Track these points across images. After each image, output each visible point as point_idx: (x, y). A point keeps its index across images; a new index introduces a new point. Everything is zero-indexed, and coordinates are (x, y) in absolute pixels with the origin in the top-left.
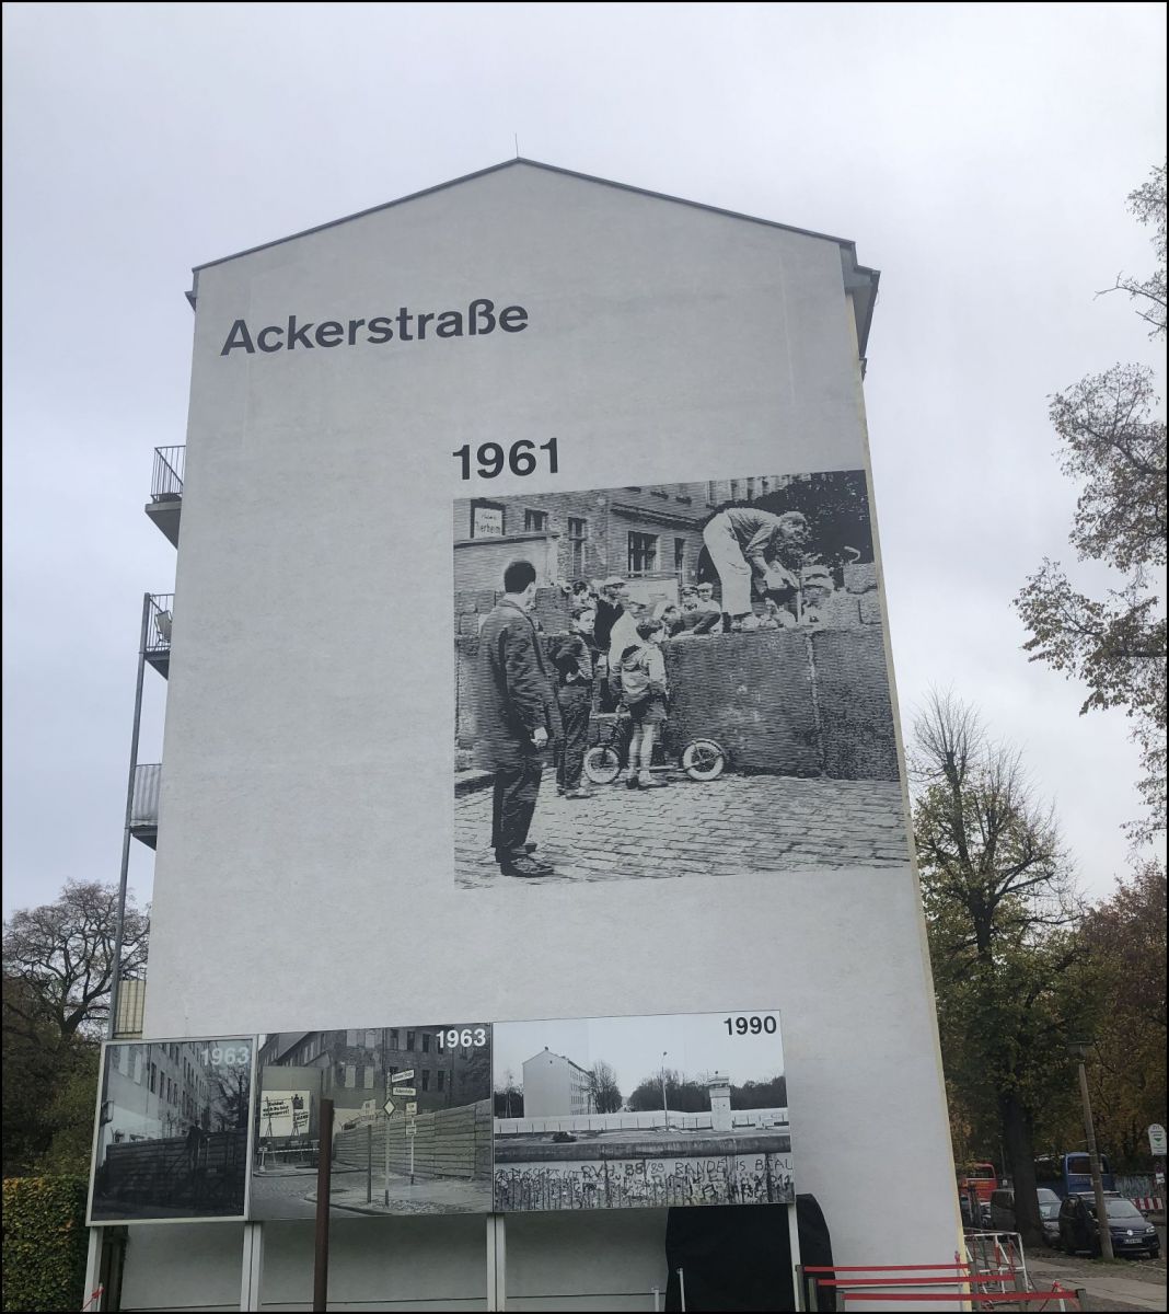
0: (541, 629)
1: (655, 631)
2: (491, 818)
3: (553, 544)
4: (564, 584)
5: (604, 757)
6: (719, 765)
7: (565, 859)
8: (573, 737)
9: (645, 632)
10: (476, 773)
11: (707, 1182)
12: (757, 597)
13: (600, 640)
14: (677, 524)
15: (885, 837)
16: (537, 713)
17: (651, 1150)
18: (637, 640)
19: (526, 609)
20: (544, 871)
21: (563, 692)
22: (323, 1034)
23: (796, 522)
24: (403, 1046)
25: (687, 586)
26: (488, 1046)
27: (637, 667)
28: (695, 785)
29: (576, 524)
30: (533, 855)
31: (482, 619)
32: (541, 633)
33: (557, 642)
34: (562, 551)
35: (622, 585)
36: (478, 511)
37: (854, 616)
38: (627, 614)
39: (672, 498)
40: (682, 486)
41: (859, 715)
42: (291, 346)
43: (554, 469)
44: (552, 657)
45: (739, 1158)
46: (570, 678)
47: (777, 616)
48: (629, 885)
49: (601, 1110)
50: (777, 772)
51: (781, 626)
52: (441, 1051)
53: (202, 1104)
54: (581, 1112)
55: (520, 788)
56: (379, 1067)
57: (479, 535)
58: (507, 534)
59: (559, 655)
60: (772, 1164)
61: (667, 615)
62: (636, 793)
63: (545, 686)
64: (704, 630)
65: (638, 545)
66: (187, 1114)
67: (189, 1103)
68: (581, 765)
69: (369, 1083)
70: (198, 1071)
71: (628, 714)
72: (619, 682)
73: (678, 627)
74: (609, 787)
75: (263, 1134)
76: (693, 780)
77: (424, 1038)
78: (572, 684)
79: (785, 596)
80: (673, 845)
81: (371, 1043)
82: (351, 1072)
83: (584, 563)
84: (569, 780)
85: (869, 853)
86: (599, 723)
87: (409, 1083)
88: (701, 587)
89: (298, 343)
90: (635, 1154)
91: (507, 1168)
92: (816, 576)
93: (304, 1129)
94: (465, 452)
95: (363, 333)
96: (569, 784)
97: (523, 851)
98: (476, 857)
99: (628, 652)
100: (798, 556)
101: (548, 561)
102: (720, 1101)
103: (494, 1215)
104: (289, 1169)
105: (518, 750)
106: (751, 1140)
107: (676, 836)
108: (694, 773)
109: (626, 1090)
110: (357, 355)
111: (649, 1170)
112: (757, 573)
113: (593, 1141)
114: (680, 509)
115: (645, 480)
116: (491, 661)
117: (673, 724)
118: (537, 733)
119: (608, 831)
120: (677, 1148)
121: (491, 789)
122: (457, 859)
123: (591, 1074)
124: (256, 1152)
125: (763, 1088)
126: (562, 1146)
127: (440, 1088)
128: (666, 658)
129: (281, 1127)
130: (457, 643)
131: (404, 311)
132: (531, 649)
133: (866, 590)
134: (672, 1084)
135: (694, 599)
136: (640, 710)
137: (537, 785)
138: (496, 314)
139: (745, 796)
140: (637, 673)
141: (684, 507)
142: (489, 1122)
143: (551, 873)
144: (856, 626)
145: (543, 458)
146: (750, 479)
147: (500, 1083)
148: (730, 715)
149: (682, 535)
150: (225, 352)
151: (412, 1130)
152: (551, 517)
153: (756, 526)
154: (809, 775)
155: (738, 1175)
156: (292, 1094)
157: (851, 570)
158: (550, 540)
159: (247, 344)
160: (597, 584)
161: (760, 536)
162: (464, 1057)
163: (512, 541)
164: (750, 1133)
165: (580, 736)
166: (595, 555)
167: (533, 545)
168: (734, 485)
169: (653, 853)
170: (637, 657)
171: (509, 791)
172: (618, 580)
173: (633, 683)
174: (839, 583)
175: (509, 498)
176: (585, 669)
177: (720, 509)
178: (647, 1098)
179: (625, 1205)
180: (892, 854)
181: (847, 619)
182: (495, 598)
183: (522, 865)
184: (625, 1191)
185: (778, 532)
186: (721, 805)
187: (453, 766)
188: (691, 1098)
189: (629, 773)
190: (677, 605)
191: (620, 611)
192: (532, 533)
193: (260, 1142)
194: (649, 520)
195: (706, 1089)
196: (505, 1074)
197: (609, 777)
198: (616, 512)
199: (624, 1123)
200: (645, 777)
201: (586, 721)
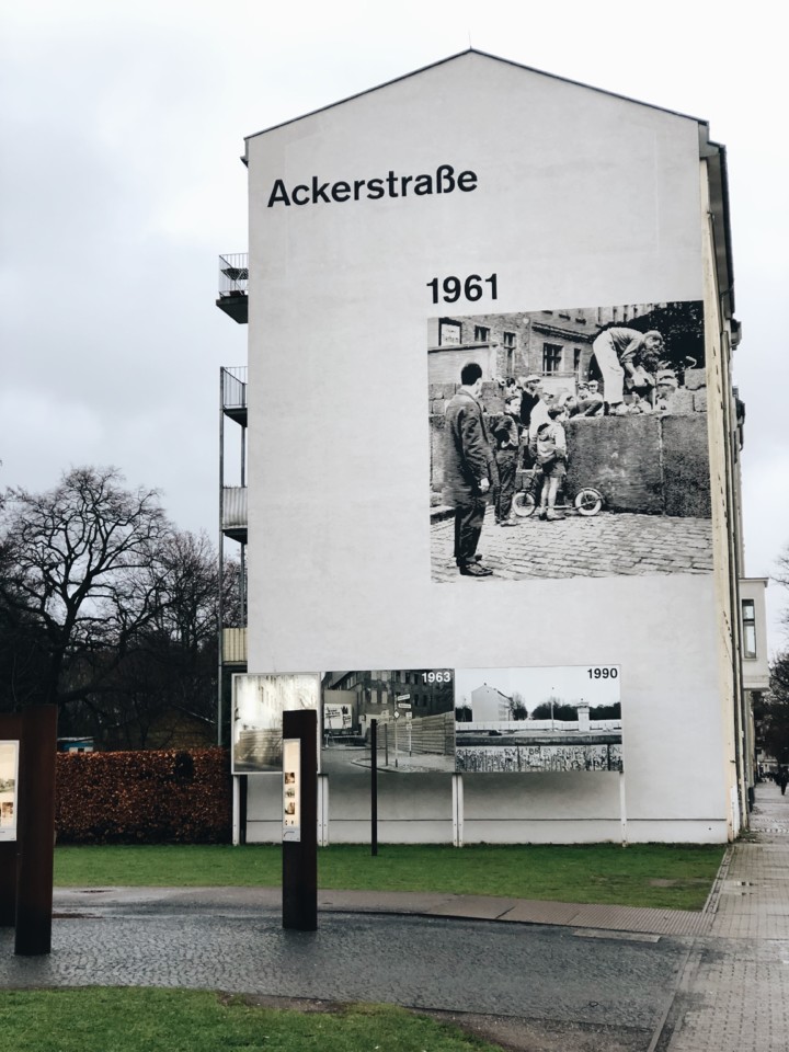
0: (485, 411)
1: (559, 413)
2: (453, 538)
3: (494, 351)
5: (525, 499)
6: (598, 506)
7: (500, 566)
8: (505, 485)
9: (553, 414)
10: (443, 508)
11: (574, 759)
12: (627, 391)
13: (524, 419)
14: (577, 339)
15: (700, 555)
16: (482, 468)
17: (544, 741)
18: (548, 420)
19: (476, 396)
20: (487, 573)
21: (500, 455)
22: (357, 672)
23: (655, 339)
24: (403, 680)
25: (581, 383)
26: (452, 682)
27: (547, 439)
28: (583, 519)
29: (509, 336)
30: (479, 562)
31: (447, 403)
32: (485, 414)
33: (495, 421)
34: (500, 356)
35: (538, 381)
36: (444, 326)
37: (689, 407)
38: (541, 400)
39: (573, 319)
40: (580, 311)
41: (687, 474)
42: (315, 201)
43: (494, 297)
44: (492, 430)
45: (593, 747)
46: (504, 445)
47: (639, 405)
48: (539, 582)
49: (516, 719)
50: (634, 511)
51: (642, 412)
52: (425, 684)
54: (504, 720)
55: (471, 519)
56: (390, 692)
57: (445, 344)
58: (463, 343)
59: (497, 429)
60: (611, 750)
61: (568, 403)
62: (545, 523)
63: (489, 450)
64: (592, 414)
65: (549, 353)
68: (510, 504)
69: (385, 700)
71: (541, 470)
72: (535, 448)
73: (575, 411)
74: (528, 519)
75: (326, 727)
76: (581, 515)
77: (415, 676)
78: (505, 449)
79: (645, 391)
80: (567, 557)
81: (385, 678)
82: (374, 694)
83: (513, 365)
84: (502, 513)
85: (688, 564)
86: (523, 476)
87: (407, 701)
88: (591, 383)
89: (320, 198)
90: (535, 743)
91: (463, 749)
92: (666, 377)
93: (349, 725)
94: (434, 284)
95: (364, 190)
96: (502, 516)
97: (474, 560)
98: (444, 562)
99: (542, 428)
100: (655, 363)
101: (491, 363)
102: (583, 715)
103: (457, 774)
104: (342, 747)
105: (470, 493)
106: (600, 737)
107: (569, 552)
108: (582, 511)
109: (530, 709)
110: (360, 208)
111: (542, 752)
112: (628, 374)
113: (511, 736)
114: (579, 329)
115: (556, 307)
116: (453, 432)
117: (570, 477)
118: (482, 482)
119: (527, 548)
120: (558, 740)
121: (453, 519)
122: (432, 564)
123: (511, 699)
124: (323, 738)
125: (608, 708)
126: (493, 738)
127: (425, 704)
128: (566, 433)
129: (336, 723)
130: (431, 420)
131: (391, 174)
132: (479, 424)
133: (699, 388)
134: (556, 706)
135: (585, 392)
136: (548, 468)
137: (482, 517)
138: (455, 177)
139: (613, 527)
140: (547, 443)
141: (581, 325)
142: (453, 724)
143: (491, 574)
144: (690, 413)
145: (487, 288)
146: (626, 306)
147: (459, 703)
148: (606, 473)
149: (579, 346)
150: (271, 205)
151: (409, 727)
152: (492, 332)
153: (628, 341)
154: (654, 513)
155: (591, 756)
156: (342, 706)
157: (689, 373)
158: (491, 348)
159: (285, 198)
160: (522, 380)
161: (630, 348)
162: (438, 688)
163: (466, 348)
164: (600, 733)
165: (510, 484)
166: (521, 360)
167: (480, 351)
168: (615, 311)
169: (555, 562)
170: (547, 431)
171: (464, 521)
172: (536, 377)
173: (545, 449)
174: (681, 382)
175: (465, 317)
176: (514, 439)
177: (605, 328)
178: (542, 713)
179: (528, 770)
180: (703, 566)
181: (685, 409)
182: (456, 389)
183: (474, 568)
184: (529, 763)
185: (643, 346)
186: (599, 533)
187: (429, 503)
188: (568, 713)
189: (541, 510)
190: (574, 395)
191: (536, 399)
192: (480, 343)
193: (324, 731)
194: (557, 335)
195: (575, 708)
196: (461, 699)
197: (529, 512)
198: (535, 329)
199: (529, 727)
200: (551, 513)
201: (514, 475)
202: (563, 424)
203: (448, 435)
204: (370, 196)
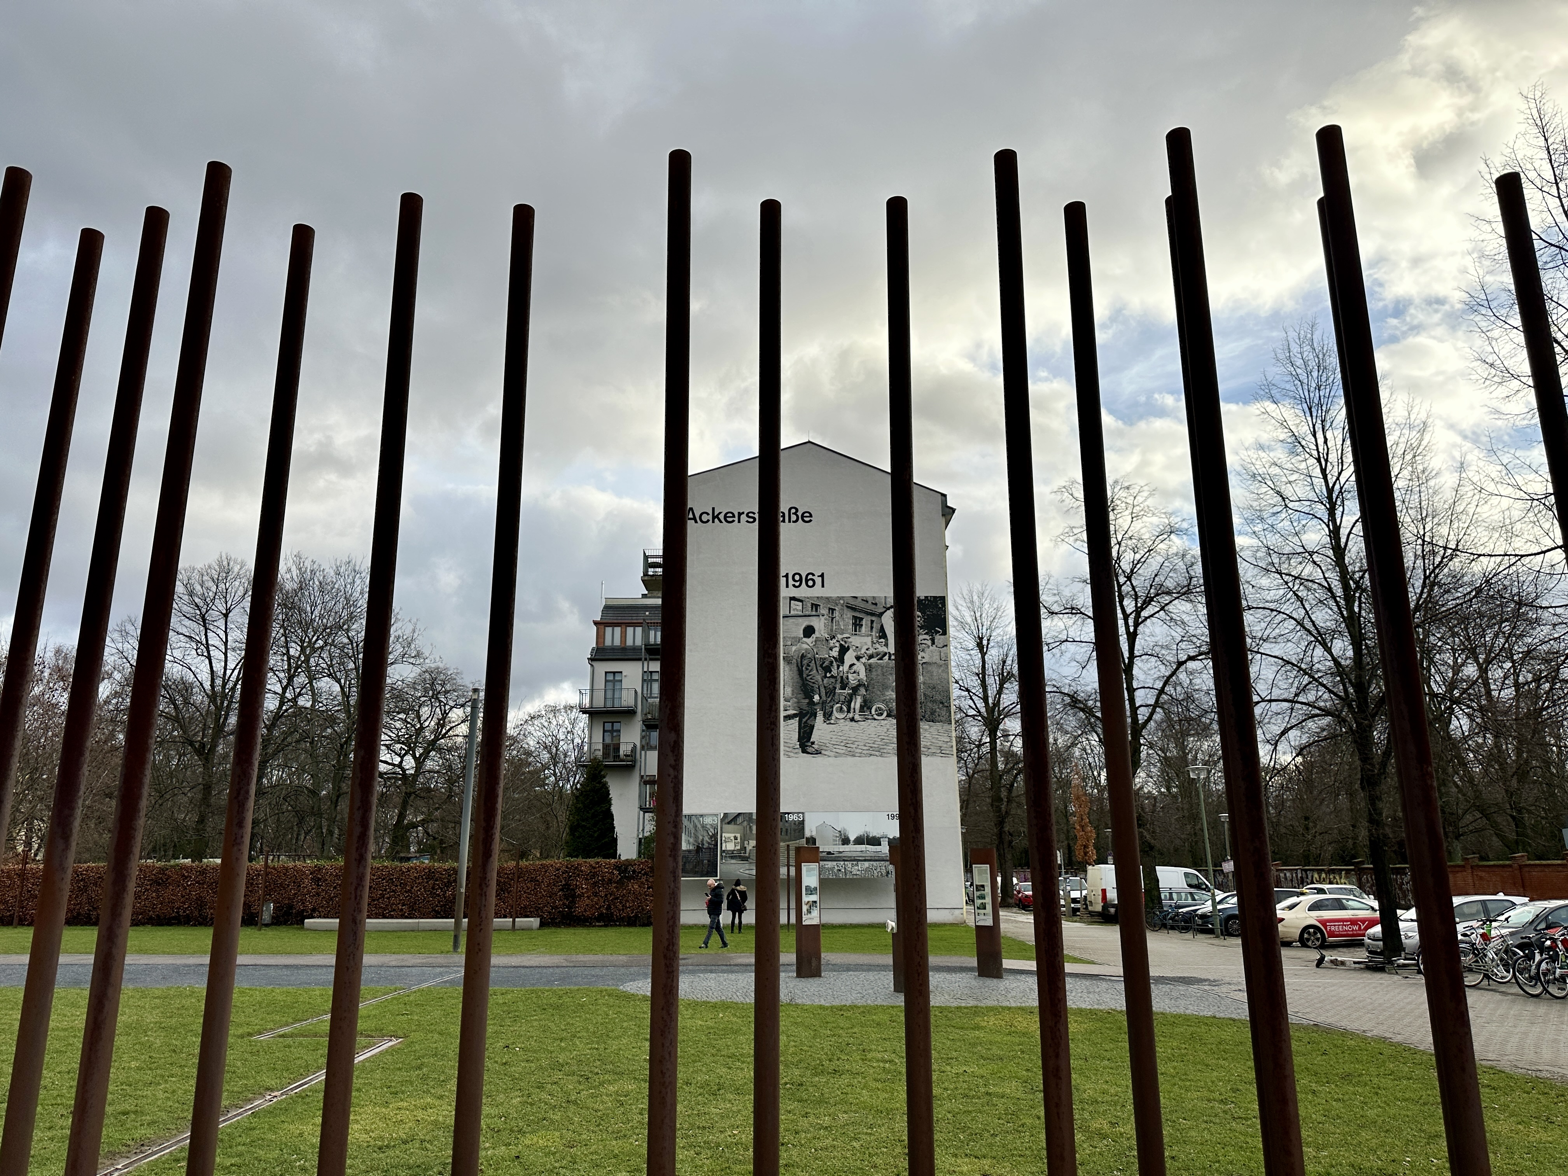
1: (862, 658)
2: (797, 731)
3: (822, 618)
4: (827, 636)
5: (841, 708)
6: (885, 714)
8: (829, 699)
9: (858, 658)
10: (791, 712)
11: (879, 870)
13: (841, 660)
14: (872, 614)
15: (945, 745)
16: (815, 689)
17: (860, 858)
18: (855, 661)
19: (811, 645)
20: (818, 752)
21: (826, 681)
22: (744, 813)
25: (875, 640)
26: (803, 820)
27: (855, 672)
28: (876, 721)
29: (832, 610)
30: (813, 746)
31: (794, 648)
32: (817, 656)
33: (823, 660)
34: (826, 622)
35: (849, 638)
36: (792, 602)
37: (938, 657)
38: (851, 649)
39: (870, 602)
40: (874, 598)
41: (938, 697)
42: (713, 522)
43: (823, 586)
44: (821, 666)
46: (828, 675)
48: (850, 759)
49: (843, 844)
52: (786, 821)
53: (701, 838)
54: (836, 845)
55: (808, 719)
57: (793, 613)
58: (804, 613)
59: (824, 665)
61: (867, 652)
62: (853, 723)
63: (819, 678)
64: (881, 659)
65: (856, 621)
66: (696, 841)
67: (696, 837)
68: (833, 711)
70: (699, 826)
71: (851, 691)
72: (848, 678)
73: (871, 657)
75: (723, 849)
76: (875, 719)
77: (781, 816)
78: (829, 677)
80: (867, 745)
82: (754, 828)
83: (834, 627)
84: (828, 716)
85: (939, 751)
86: (840, 694)
88: (880, 640)
89: (716, 520)
90: (855, 860)
92: (925, 639)
93: (739, 847)
94: (787, 576)
95: (744, 517)
96: (828, 718)
97: (810, 744)
99: (851, 666)
100: (918, 630)
101: (820, 625)
102: (885, 842)
104: (733, 861)
105: (808, 703)
107: (868, 741)
108: (876, 717)
109: (852, 838)
110: (741, 528)
111: (860, 865)
113: (840, 855)
114: (873, 607)
115: (858, 594)
116: (797, 666)
118: (815, 697)
119: (843, 737)
120: (869, 858)
122: (784, 746)
123: (840, 831)
124: (721, 855)
126: (830, 856)
127: (786, 834)
128: (866, 669)
129: (730, 846)
130: (784, 658)
132: (813, 662)
133: (943, 647)
134: (868, 836)
135: (877, 646)
136: (855, 690)
137: (815, 717)
138: (800, 514)
139: (894, 727)
140: (854, 675)
143: (820, 753)
144: (939, 661)
145: (818, 581)
147: (808, 834)
148: (890, 694)
149: (874, 618)
152: (821, 607)
155: (890, 868)
156: (733, 835)
157: (937, 637)
159: (694, 519)
160: (840, 637)
162: (795, 824)
165: (832, 699)
166: (839, 624)
167: (814, 618)
169: (859, 747)
170: (854, 668)
171: (804, 720)
172: (847, 635)
173: (853, 679)
174: (933, 643)
175: (805, 597)
176: (834, 672)
177: (889, 609)
178: (859, 841)
179: (851, 877)
180: (947, 752)
181: (936, 658)
182: (799, 640)
183: (810, 750)
184: (851, 872)
186: (885, 730)
187: (782, 709)
188: (875, 841)
189: (851, 715)
190: (871, 648)
191: (848, 648)
192: (814, 613)
193: (722, 851)
194: (861, 611)
195: (880, 838)
196: (810, 830)
197: (843, 716)
198: (848, 607)
199: (851, 849)
200: (857, 717)
201: (835, 693)
202: (864, 664)
203: (795, 669)
204: (747, 521)
